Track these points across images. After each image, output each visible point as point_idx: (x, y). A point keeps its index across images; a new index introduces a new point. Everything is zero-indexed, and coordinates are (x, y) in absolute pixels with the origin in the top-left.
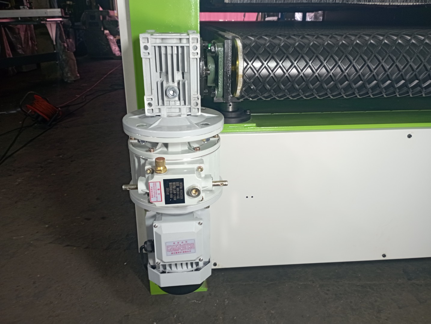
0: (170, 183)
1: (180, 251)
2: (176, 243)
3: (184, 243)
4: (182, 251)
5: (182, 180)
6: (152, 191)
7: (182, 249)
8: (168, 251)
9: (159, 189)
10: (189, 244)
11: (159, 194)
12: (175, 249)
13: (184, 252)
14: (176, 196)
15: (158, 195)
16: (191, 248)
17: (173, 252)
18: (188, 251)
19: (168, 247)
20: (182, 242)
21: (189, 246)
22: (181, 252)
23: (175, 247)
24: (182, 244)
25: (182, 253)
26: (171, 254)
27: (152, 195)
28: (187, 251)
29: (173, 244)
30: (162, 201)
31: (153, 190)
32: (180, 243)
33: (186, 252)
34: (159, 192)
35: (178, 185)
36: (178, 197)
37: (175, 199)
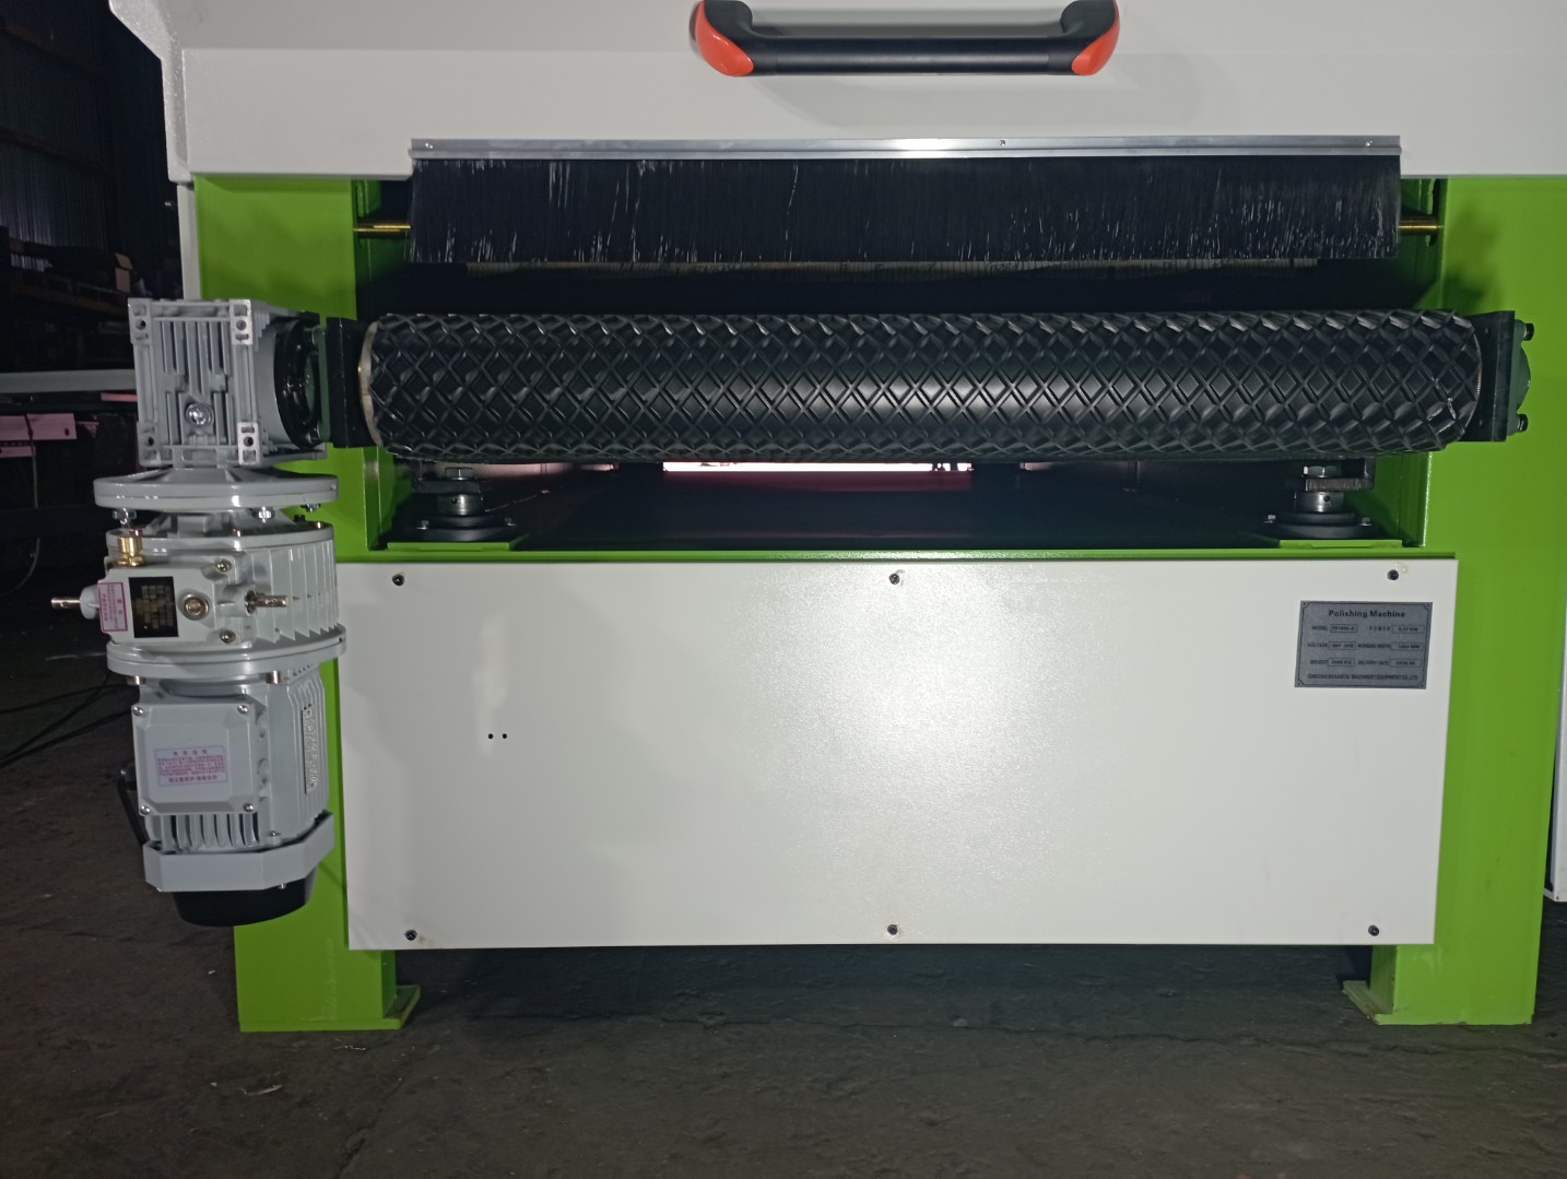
0: (144, 588)
1: (190, 775)
2: (181, 755)
3: (200, 753)
4: (195, 776)
5: (169, 581)
6: (105, 605)
7: (193, 769)
8: (161, 772)
9: (119, 601)
10: (210, 758)
11: (121, 612)
12: (176, 770)
13: (199, 778)
14: (159, 619)
15: (118, 615)
16: (216, 769)
17: (174, 777)
18: (209, 777)
19: (160, 762)
20: (195, 753)
21: (213, 764)
22: (192, 779)
23: (178, 764)
24: (194, 757)
25: (196, 781)
26: (168, 783)
27: (106, 614)
28: (207, 775)
29: (172, 756)
30: (126, 629)
31: (107, 602)
32: (190, 754)
33: (204, 778)
34: (119, 607)
35: (162, 592)
36: (163, 622)
37: (156, 626)
